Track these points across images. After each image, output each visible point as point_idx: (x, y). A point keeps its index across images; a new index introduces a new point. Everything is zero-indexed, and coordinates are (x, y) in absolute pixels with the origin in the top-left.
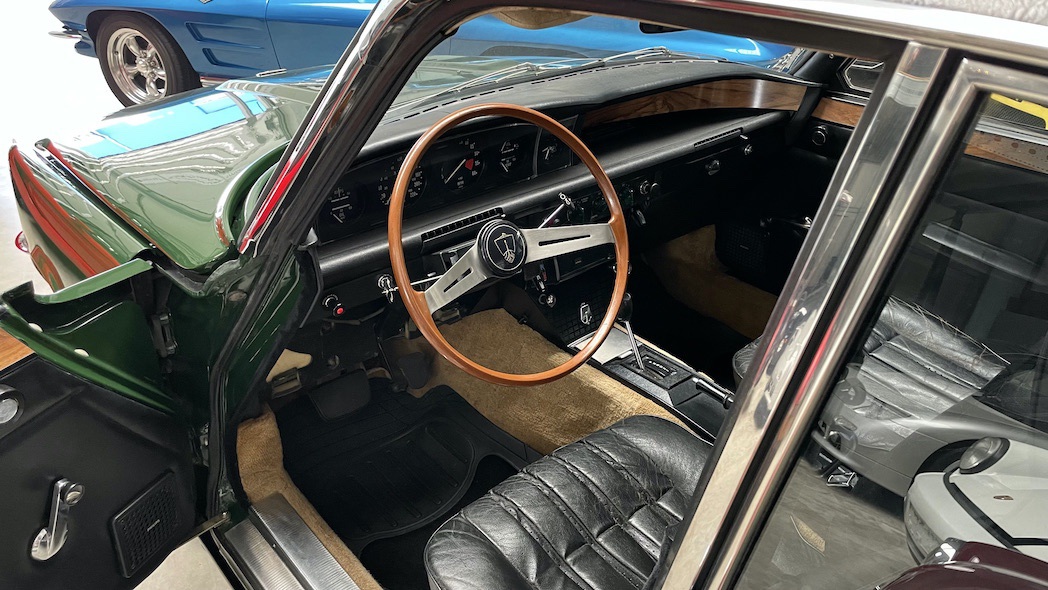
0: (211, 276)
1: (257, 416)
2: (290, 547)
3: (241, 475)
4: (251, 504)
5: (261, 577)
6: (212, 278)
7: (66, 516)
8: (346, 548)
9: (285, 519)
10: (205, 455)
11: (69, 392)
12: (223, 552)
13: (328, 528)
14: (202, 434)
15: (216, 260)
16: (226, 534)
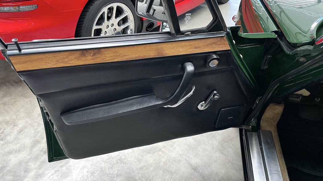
0: (299, 48)
1: (278, 103)
2: (266, 151)
3: (262, 118)
4: (260, 129)
5: (252, 153)
6: (299, 49)
7: (211, 102)
8: (285, 165)
9: (269, 141)
10: (255, 106)
11: (232, 66)
12: (244, 137)
13: (282, 154)
14: (258, 99)
15: (304, 43)
16: (248, 133)
